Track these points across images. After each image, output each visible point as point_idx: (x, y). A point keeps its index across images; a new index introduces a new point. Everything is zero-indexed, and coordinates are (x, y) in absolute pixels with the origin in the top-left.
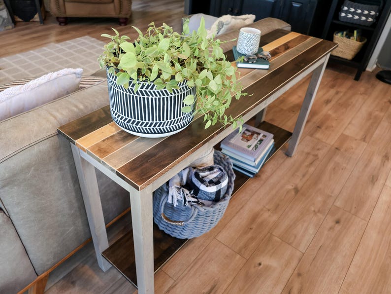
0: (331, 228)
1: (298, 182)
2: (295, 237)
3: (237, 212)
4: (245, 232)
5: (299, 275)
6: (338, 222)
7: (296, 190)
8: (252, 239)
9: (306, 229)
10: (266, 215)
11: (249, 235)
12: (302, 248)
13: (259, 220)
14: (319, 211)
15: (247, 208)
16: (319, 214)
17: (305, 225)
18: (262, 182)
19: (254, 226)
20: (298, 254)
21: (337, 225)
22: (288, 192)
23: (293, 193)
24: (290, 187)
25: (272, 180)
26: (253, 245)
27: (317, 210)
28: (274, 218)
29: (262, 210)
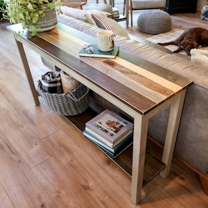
0: (40, 197)
1: (96, 193)
2: (44, 169)
3: (76, 143)
4: (59, 143)
5: (19, 161)
6: (43, 206)
7: (87, 188)
8: (53, 145)
9: (47, 178)
10: (69, 158)
11: (56, 144)
12: (34, 170)
13: (66, 153)
14: (59, 196)
15: (78, 148)
16: (56, 194)
17: (51, 180)
18: (101, 165)
19: (62, 148)
20: (32, 166)
21: (40, 203)
22: (86, 181)
23: (84, 184)
24: (91, 184)
25: (102, 172)
26: (49, 144)
27: (60, 194)
28: (64, 162)
29: (73, 156)
